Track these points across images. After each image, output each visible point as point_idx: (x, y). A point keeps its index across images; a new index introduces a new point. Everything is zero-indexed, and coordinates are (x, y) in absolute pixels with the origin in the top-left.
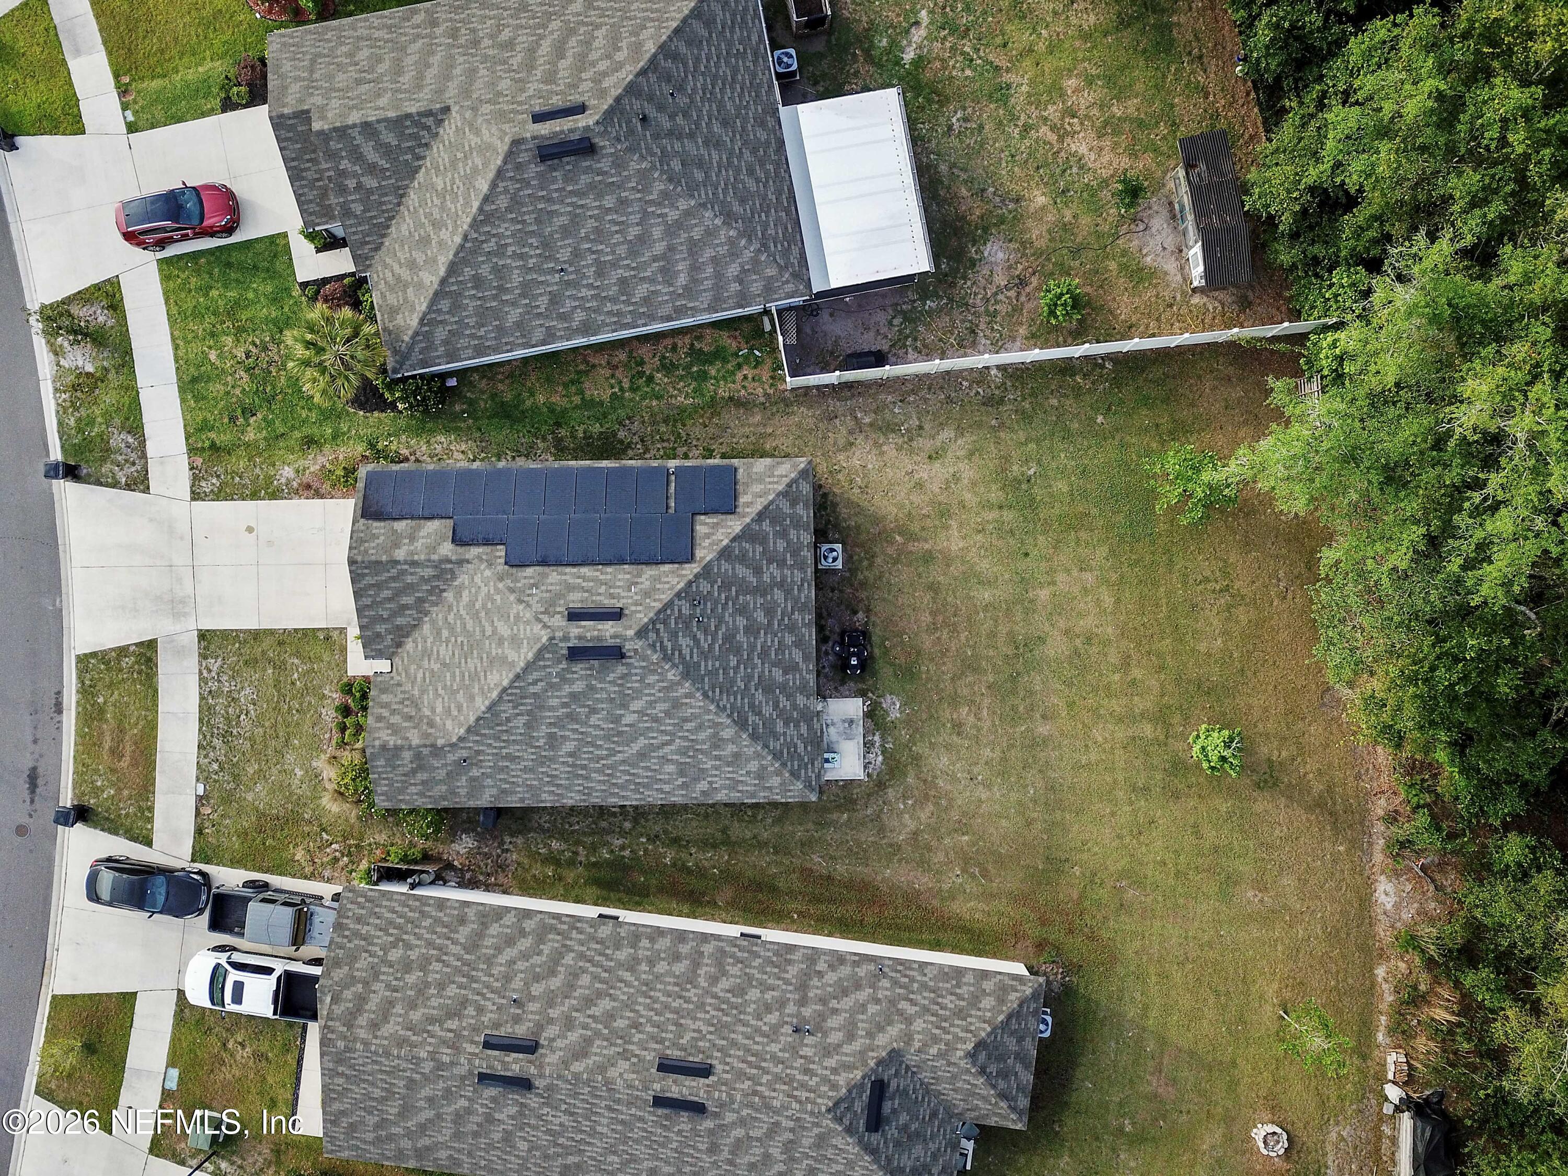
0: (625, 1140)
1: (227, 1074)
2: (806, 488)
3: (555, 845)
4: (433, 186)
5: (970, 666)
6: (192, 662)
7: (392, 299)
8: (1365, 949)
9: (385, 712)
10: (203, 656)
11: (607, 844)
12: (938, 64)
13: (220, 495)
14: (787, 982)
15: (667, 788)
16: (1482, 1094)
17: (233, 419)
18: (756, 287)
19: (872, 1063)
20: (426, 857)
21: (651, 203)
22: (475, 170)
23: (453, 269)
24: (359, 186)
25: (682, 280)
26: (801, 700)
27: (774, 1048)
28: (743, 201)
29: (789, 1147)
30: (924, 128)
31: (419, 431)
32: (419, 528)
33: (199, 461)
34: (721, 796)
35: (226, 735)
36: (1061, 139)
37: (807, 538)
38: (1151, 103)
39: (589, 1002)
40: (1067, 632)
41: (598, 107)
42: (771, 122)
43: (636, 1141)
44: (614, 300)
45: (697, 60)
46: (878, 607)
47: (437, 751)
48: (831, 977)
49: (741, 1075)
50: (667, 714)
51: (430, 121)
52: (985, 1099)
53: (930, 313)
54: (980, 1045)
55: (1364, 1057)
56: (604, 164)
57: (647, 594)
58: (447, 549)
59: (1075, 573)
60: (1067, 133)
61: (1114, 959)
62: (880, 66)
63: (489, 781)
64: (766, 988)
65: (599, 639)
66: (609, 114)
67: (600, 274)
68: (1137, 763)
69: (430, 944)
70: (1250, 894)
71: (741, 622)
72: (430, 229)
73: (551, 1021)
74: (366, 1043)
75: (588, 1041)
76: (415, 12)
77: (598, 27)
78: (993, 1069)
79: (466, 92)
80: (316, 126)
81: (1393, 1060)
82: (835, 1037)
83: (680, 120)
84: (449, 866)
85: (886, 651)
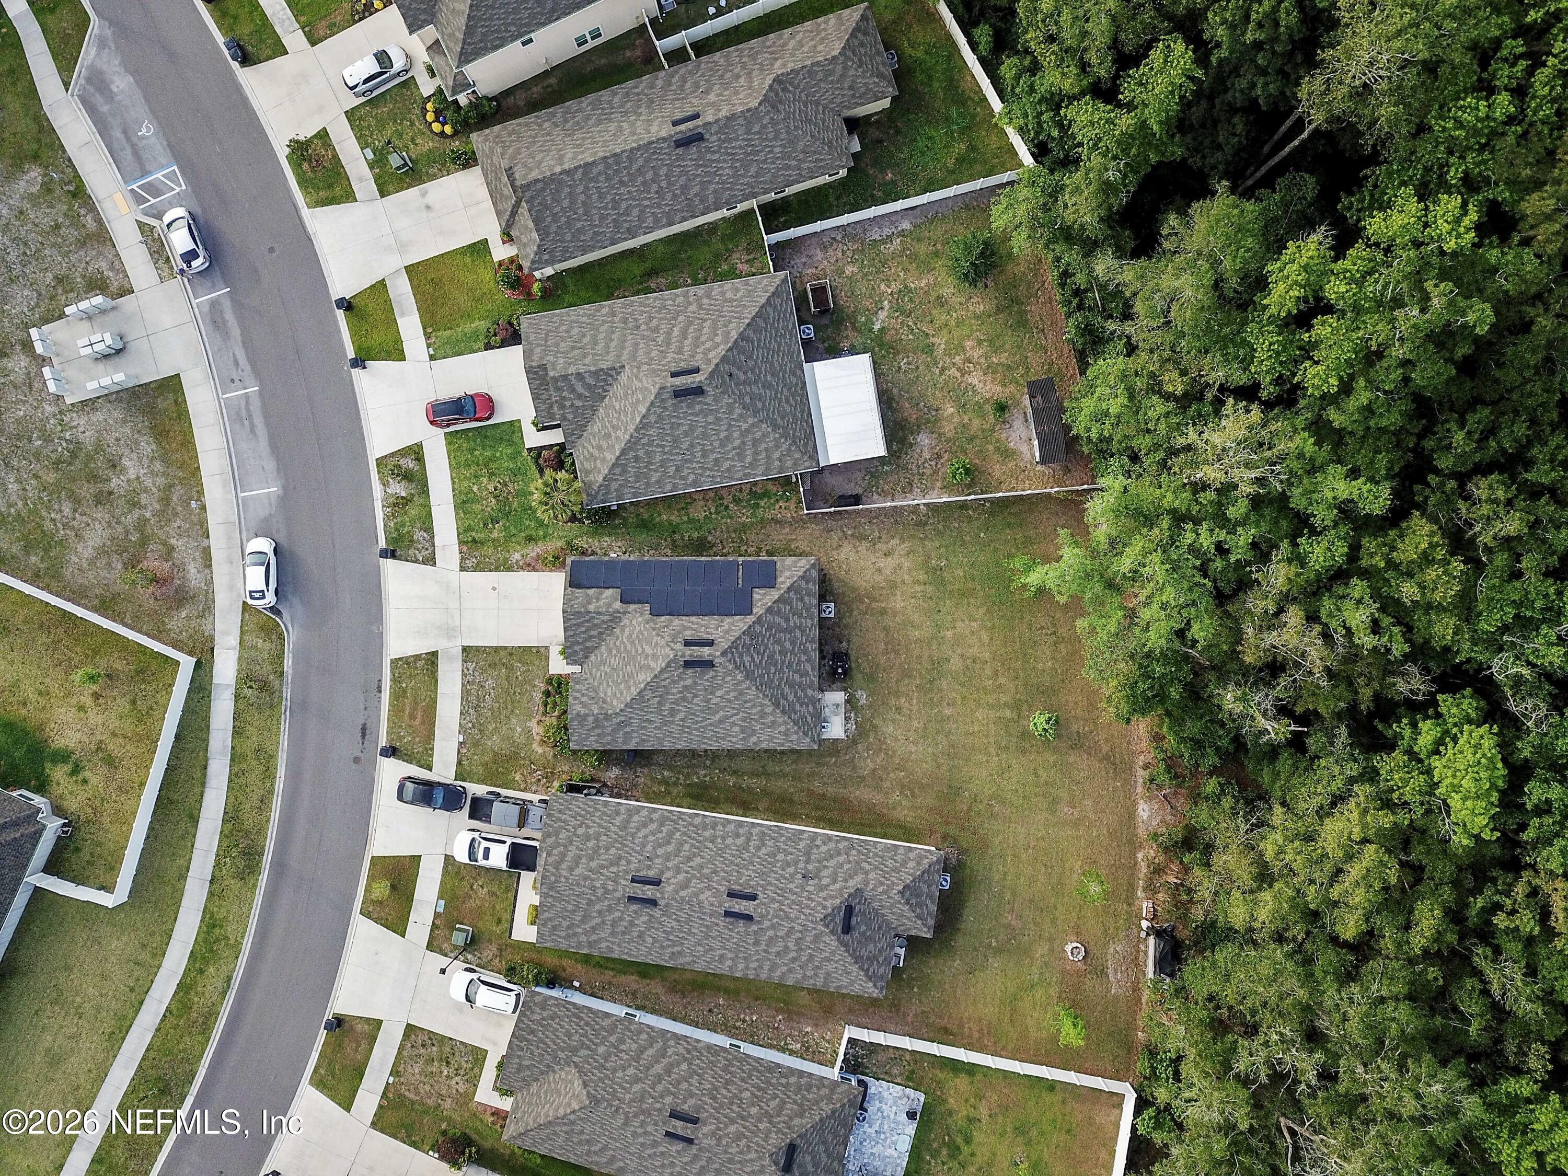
0: (707, 937)
1: (471, 904)
2: (814, 574)
3: (666, 773)
4: (614, 407)
5: (906, 674)
6: (458, 665)
7: (587, 466)
8: (1131, 842)
9: (578, 695)
10: (465, 661)
11: (696, 773)
12: (893, 332)
13: (477, 568)
14: (799, 851)
15: (734, 740)
16: (1194, 925)
17: (485, 525)
18: (789, 464)
19: (846, 895)
20: (593, 780)
21: (734, 420)
22: (638, 401)
23: (623, 452)
24: (572, 405)
25: (749, 459)
26: (810, 692)
27: (791, 886)
28: (783, 418)
29: (799, 941)
30: (884, 368)
31: (594, 533)
32: (601, 594)
33: (465, 549)
34: (764, 745)
35: (477, 707)
36: (963, 376)
37: (815, 601)
38: (1014, 355)
39: (689, 859)
40: (962, 656)
41: (706, 370)
42: (799, 372)
43: (714, 938)
44: (711, 470)
45: (759, 341)
46: (855, 639)
47: (607, 717)
48: (824, 848)
49: (773, 900)
50: (736, 698)
51: (613, 373)
52: (908, 918)
53: (886, 473)
54: (906, 887)
55: (1130, 905)
56: (709, 400)
57: (727, 632)
58: (618, 605)
59: (967, 622)
60: (966, 373)
61: (987, 846)
62: (860, 332)
63: (635, 735)
64: (787, 853)
65: (700, 656)
66: (712, 374)
67: (703, 456)
68: (1002, 732)
69: (600, 826)
70: (1066, 809)
71: (777, 648)
72: (611, 429)
73: (668, 869)
74: (567, 878)
75: (689, 880)
76: (603, 307)
77: (705, 321)
78: (913, 901)
79: (633, 357)
80: (551, 374)
81: (1146, 905)
82: (825, 881)
83: (749, 374)
84: (605, 785)
85: (859, 666)
